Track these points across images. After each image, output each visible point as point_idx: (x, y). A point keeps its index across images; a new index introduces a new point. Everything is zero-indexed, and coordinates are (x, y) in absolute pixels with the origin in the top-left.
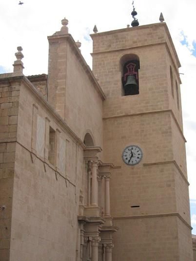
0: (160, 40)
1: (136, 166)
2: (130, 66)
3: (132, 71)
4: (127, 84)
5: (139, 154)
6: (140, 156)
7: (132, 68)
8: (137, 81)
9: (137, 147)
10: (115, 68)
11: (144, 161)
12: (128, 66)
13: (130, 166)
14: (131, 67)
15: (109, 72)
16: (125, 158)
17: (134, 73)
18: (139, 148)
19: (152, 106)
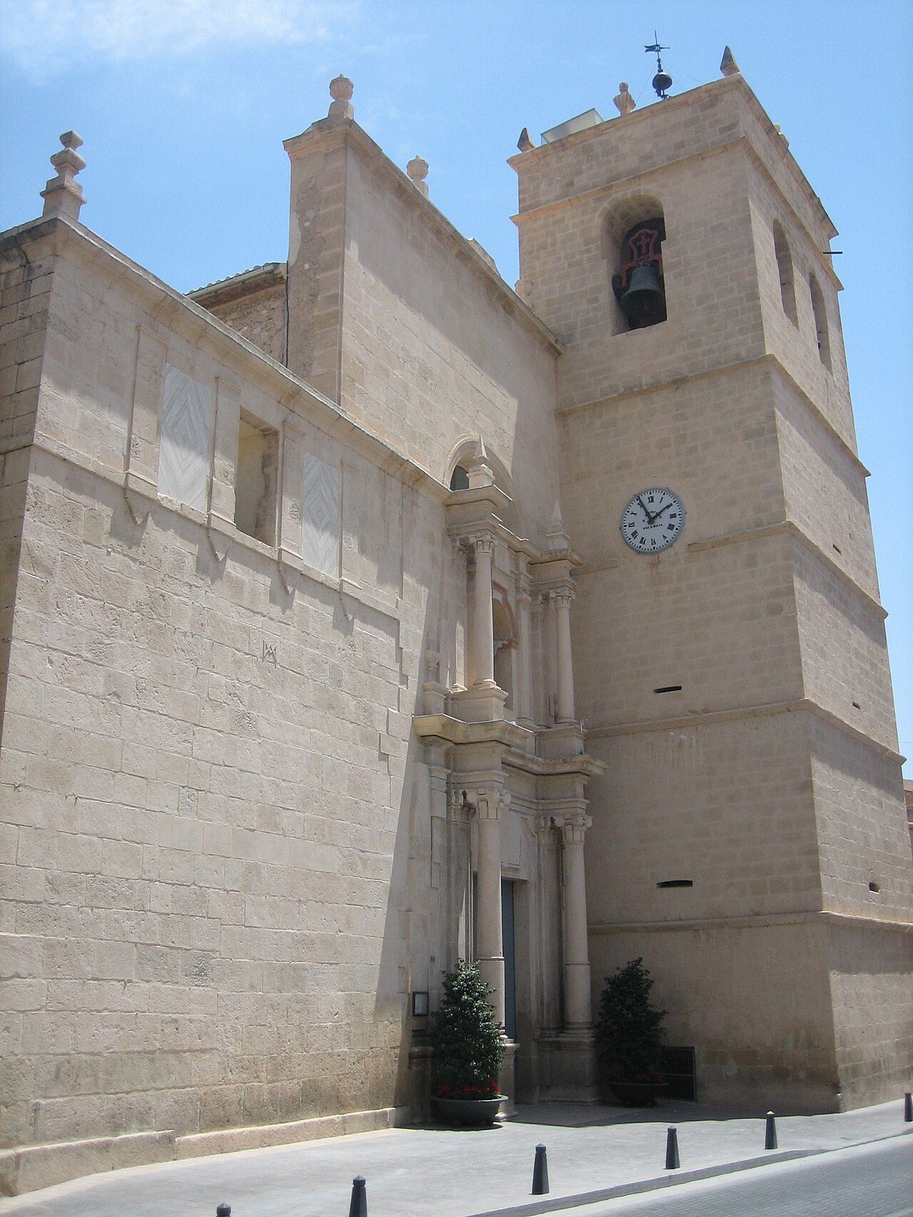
0: (726, 135)
1: (663, 555)
2: (639, 239)
3: (648, 252)
4: (630, 291)
5: (673, 516)
6: (675, 522)
7: (647, 245)
8: (660, 280)
9: (666, 491)
10: (588, 251)
11: (688, 536)
12: (634, 242)
13: (648, 558)
14: (644, 241)
15: (570, 266)
16: (629, 531)
17: (652, 256)
18: (671, 494)
19: (711, 351)
